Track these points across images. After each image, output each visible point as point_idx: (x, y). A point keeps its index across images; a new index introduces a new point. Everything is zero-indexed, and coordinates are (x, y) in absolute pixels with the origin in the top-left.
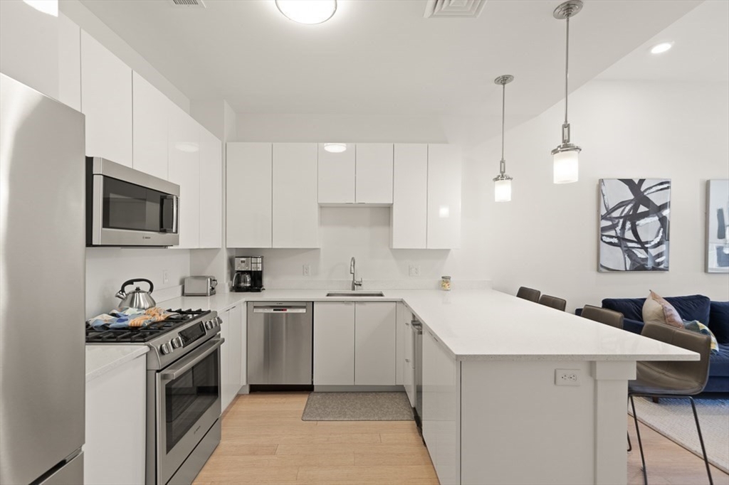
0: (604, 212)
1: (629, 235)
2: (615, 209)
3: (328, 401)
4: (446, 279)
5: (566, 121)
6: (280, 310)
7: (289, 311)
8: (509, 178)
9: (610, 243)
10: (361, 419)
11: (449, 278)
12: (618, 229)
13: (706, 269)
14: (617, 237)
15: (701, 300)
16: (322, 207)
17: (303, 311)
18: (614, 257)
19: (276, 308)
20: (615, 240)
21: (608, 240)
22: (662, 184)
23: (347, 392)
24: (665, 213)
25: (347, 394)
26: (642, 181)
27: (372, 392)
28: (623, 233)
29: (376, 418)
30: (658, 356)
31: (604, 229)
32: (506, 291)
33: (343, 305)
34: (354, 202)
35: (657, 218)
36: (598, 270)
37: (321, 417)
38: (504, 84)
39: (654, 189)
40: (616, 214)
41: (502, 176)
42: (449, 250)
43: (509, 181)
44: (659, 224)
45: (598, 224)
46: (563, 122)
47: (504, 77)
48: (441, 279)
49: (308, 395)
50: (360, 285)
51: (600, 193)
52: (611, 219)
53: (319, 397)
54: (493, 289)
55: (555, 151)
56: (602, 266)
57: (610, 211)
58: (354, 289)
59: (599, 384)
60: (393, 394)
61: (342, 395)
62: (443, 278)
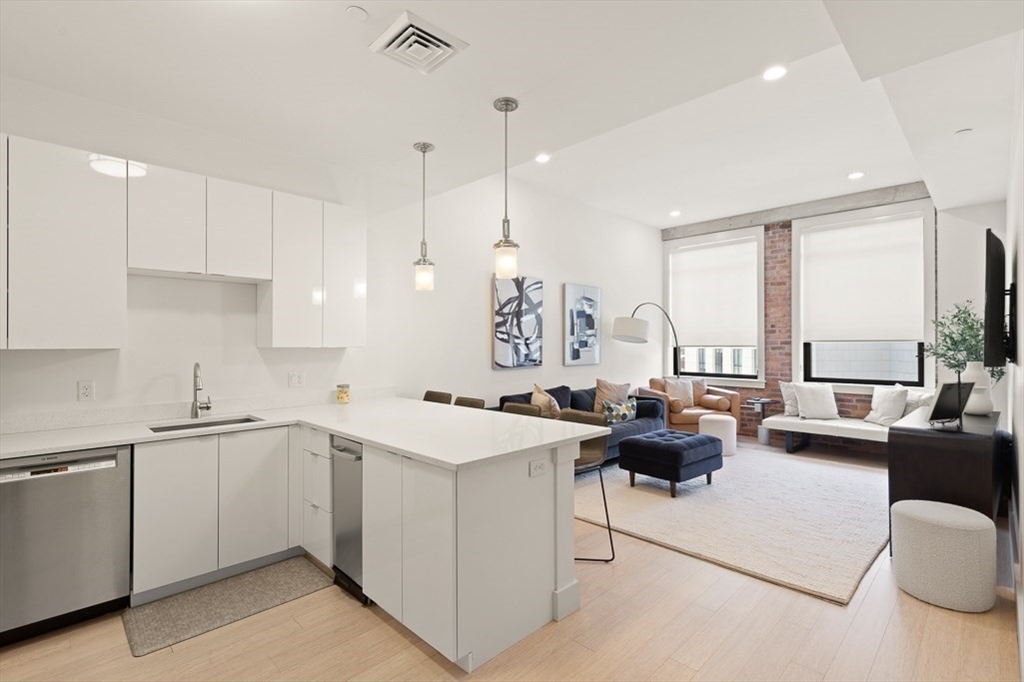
0: (497, 307)
1: (515, 332)
2: (505, 305)
3: (172, 611)
4: (343, 388)
5: (506, 216)
6: (49, 471)
7: (72, 469)
8: (431, 264)
9: (502, 340)
10: (252, 611)
11: (348, 386)
12: (508, 325)
13: (564, 364)
14: (508, 334)
15: (565, 389)
16: (133, 275)
17: (112, 464)
18: (506, 355)
19: (36, 469)
20: (505, 337)
21: (500, 336)
22: (536, 283)
23: (202, 586)
24: (540, 310)
25: (205, 589)
26: (523, 279)
27: (247, 572)
28: (511, 329)
29: (277, 602)
30: (586, 436)
31: (498, 325)
32: (411, 397)
33: (197, 443)
34: (204, 272)
35: (533, 316)
36: (493, 368)
37: (176, 637)
38: (424, 152)
39: (533, 287)
40: (506, 310)
41: (423, 261)
42: (344, 348)
43: (431, 266)
44: (535, 321)
45: (493, 319)
46: (504, 217)
47: (424, 144)
48: (336, 388)
49: (119, 618)
50: (208, 408)
51: (494, 288)
52: (502, 315)
53: (147, 611)
54: (397, 396)
55: (497, 245)
56: (497, 364)
57: (502, 307)
58: (195, 415)
59: (558, 468)
60: (284, 564)
61: (194, 592)
62: (338, 386)
